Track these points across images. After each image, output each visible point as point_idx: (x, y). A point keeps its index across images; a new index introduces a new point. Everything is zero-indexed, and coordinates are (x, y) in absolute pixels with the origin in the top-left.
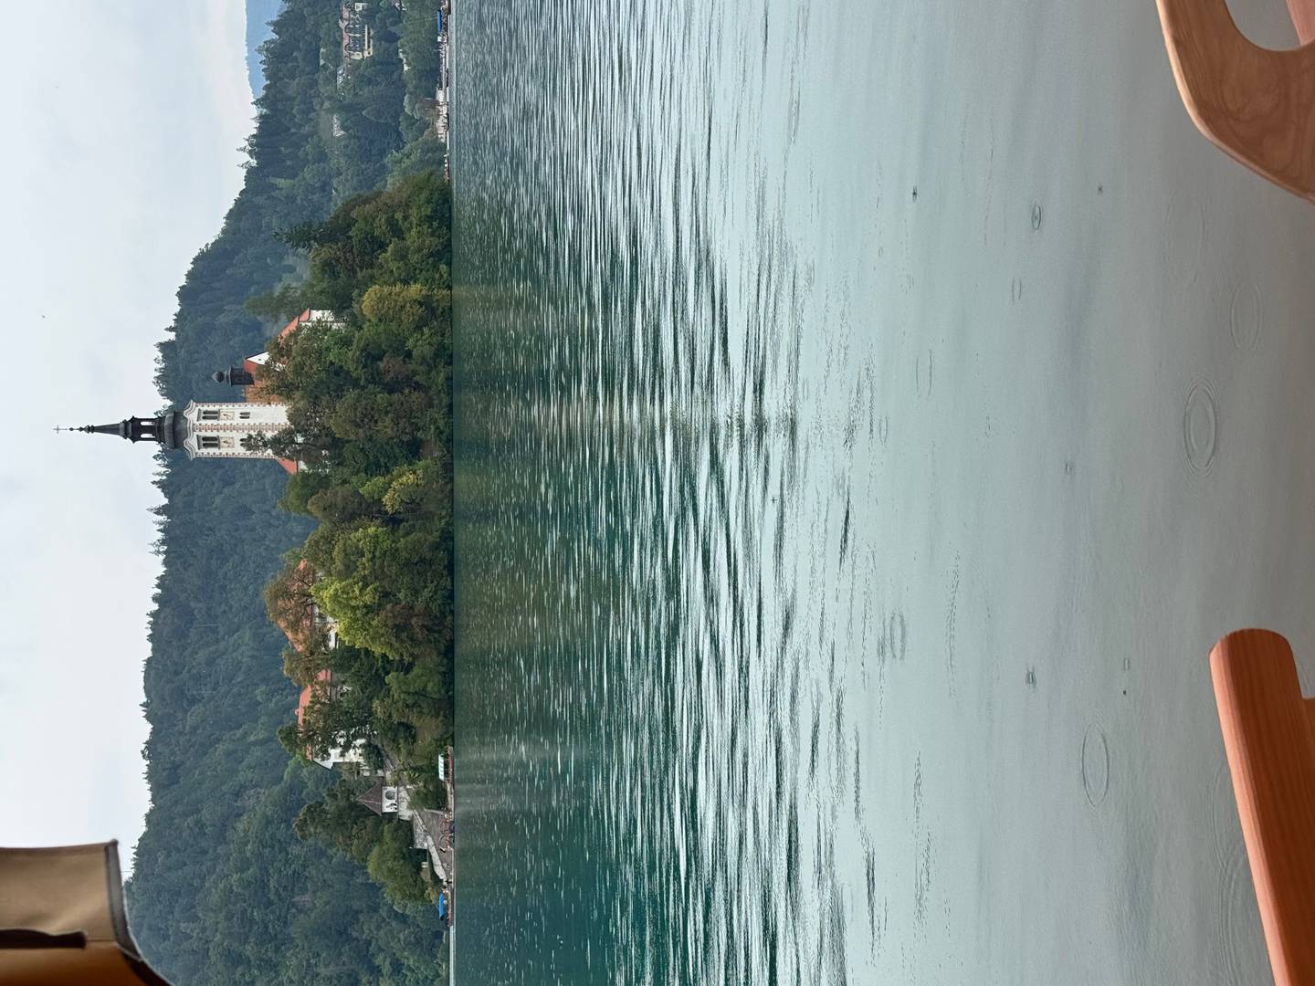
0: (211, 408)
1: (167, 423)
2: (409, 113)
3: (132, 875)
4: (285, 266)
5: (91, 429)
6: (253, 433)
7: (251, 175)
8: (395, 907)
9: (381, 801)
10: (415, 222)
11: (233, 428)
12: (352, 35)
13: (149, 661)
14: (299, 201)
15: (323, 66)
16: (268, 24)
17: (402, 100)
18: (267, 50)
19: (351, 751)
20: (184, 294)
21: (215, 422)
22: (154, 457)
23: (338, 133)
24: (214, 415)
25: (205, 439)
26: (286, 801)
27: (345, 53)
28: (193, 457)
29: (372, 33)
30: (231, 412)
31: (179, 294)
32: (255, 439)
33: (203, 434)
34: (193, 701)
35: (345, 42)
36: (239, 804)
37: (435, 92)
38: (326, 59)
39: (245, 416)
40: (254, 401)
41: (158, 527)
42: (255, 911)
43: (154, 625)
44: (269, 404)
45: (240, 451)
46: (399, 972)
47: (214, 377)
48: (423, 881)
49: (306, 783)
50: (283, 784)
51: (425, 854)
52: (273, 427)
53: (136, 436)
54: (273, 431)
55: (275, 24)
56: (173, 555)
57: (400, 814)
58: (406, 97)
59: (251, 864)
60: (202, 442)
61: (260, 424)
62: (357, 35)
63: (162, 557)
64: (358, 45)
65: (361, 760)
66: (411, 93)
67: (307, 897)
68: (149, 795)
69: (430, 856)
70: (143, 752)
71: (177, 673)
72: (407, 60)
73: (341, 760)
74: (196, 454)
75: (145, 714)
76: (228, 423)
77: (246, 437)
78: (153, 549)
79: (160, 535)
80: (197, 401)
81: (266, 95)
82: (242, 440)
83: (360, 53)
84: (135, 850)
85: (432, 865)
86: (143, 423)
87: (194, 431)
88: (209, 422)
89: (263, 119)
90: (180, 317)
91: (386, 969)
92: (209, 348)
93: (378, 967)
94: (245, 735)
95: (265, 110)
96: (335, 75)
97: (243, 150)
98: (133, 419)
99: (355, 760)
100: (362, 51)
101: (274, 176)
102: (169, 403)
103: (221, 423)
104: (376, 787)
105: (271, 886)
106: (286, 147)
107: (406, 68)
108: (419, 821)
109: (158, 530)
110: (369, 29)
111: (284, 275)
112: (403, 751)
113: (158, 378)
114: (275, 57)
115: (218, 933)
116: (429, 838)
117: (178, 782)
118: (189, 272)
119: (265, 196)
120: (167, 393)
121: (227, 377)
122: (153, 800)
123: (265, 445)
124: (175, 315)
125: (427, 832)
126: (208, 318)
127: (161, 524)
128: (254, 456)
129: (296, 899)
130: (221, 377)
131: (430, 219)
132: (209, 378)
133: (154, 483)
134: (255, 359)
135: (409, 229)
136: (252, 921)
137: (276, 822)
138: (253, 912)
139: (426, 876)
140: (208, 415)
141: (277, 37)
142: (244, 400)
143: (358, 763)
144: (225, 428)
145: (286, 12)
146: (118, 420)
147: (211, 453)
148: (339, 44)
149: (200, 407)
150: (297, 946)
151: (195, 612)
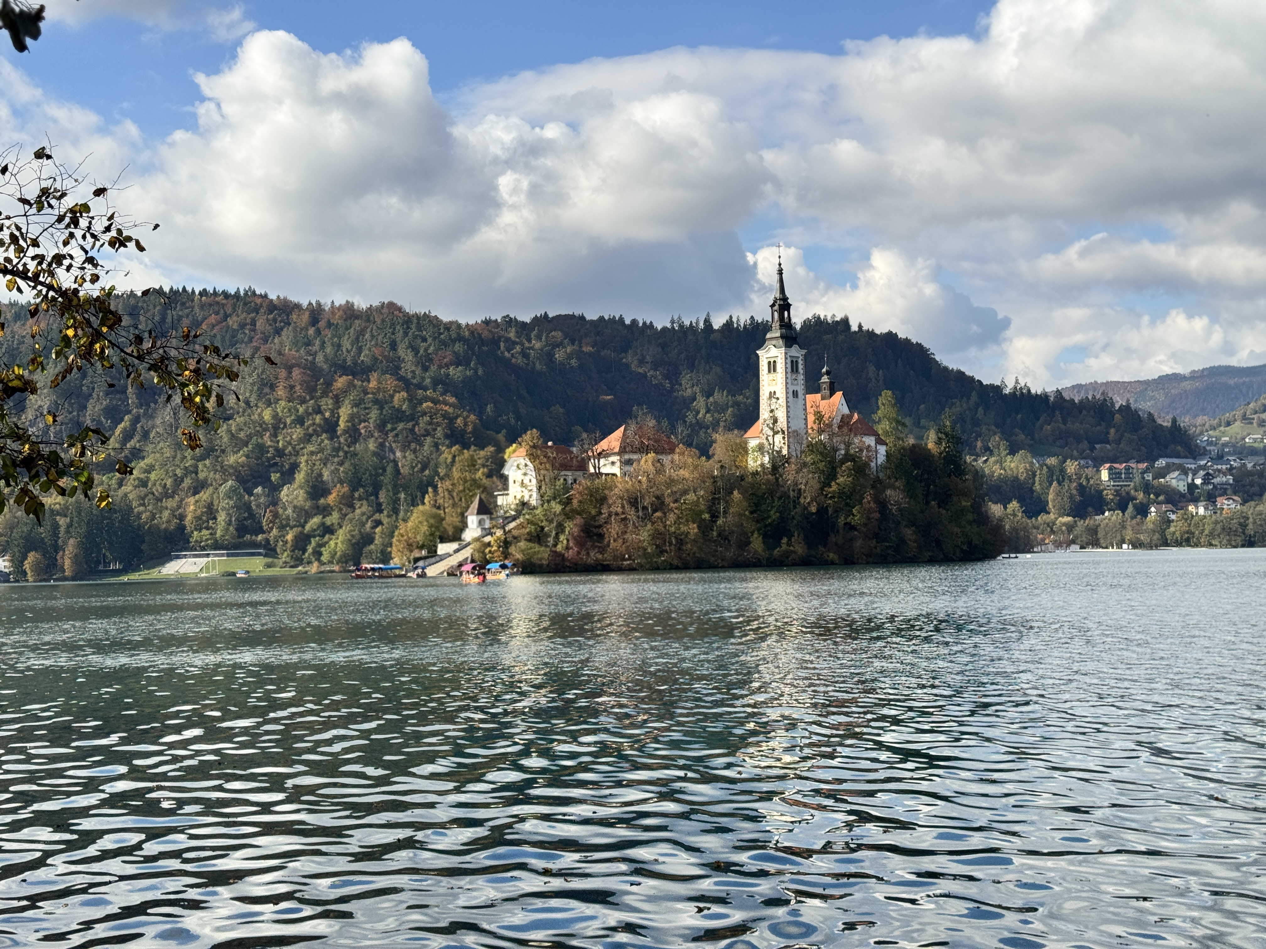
0: (801, 367)
1: (788, 332)
2: (1058, 521)
5: (780, 272)
6: (780, 401)
7: (997, 390)
8: (380, 526)
9: (477, 515)
10: (965, 530)
11: (784, 384)
12: (1124, 471)
15: (1094, 448)
16: (1128, 400)
17: (1068, 515)
18: (1105, 400)
19: (518, 488)
20: (891, 337)
21: (789, 370)
22: (752, 317)
24: (794, 369)
25: (775, 362)
27: (1107, 466)
28: (758, 352)
29: (1126, 487)
30: (798, 383)
32: (776, 402)
33: (779, 361)
35: (1117, 466)
37: (1078, 543)
38: (1101, 450)
39: (795, 394)
40: (807, 401)
41: (694, 321)
43: (612, 320)
44: (806, 414)
45: (765, 391)
46: (327, 531)
51: (434, 552)
52: (786, 417)
53: (776, 308)
54: (783, 417)
55: (1128, 406)
56: (671, 334)
57: (466, 530)
58: (1070, 519)
60: (772, 361)
61: (789, 407)
64: (1115, 476)
65: (511, 497)
66: (1075, 521)
69: (432, 557)
71: (573, 341)
72: (1104, 517)
73: (511, 481)
74: (761, 355)
76: (789, 381)
77: (777, 395)
79: (687, 323)
81: (1065, 400)
82: (775, 392)
83: (1107, 478)
85: (425, 558)
86: (786, 312)
87: (781, 353)
88: (789, 366)
89: (1045, 397)
90: (871, 334)
93: (331, 514)
95: (1052, 399)
96: (1086, 456)
98: (789, 305)
99: (511, 492)
100: (1110, 479)
101: (996, 409)
103: (788, 375)
104: (488, 509)
105: (400, 424)
106: (1022, 419)
108: (461, 545)
109: (691, 322)
110: (1129, 484)
113: (819, 318)
114: (1099, 407)
119: (978, 401)
120: (806, 324)
122: (468, 326)
123: (772, 411)
124: (873, 330)
126: (871, 357)
127: (697, 323)
128: (762, 402)
130: (827, 373)
133: (731, 317)
135: (960, 526)
137: (452, 426)
138: (378, 410)
140: (794, 364)
141: (1117, 408)
143: (508, 495)
144: (784, 378)
145: (1139, 415)
147: (763, 367)
148: (1114, 460)
149: (801, 358)
151: (623, 354)
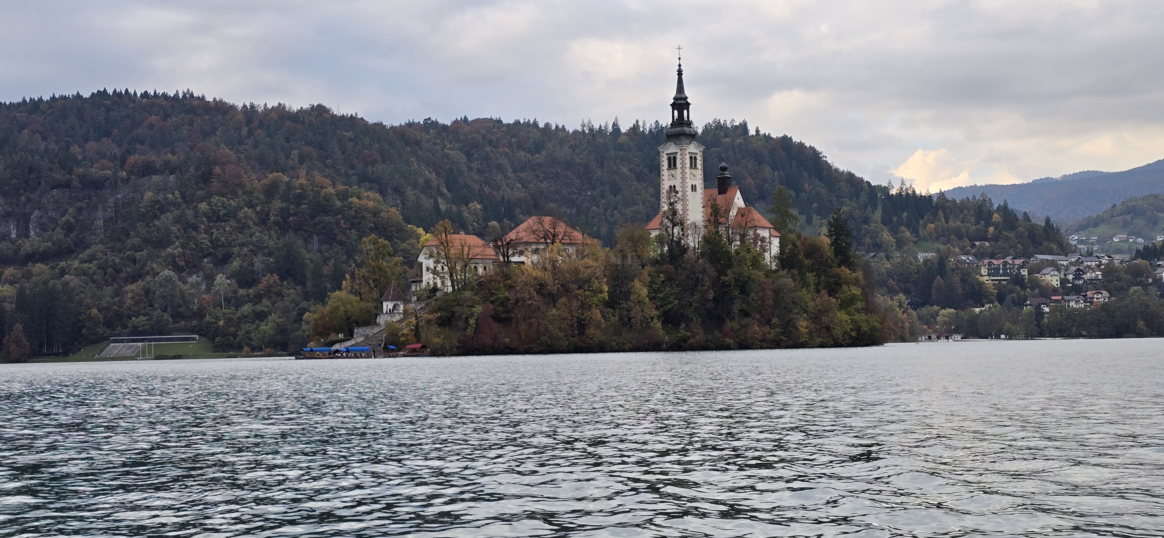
0: (699, 163)
1: (686, 129)
2: (941, 313)
3: (335, 113)
4: (812, 217)
5: (680, 73)
6: (680, 195)
7: (884, 190)
8: (307, 313)
9: (392, 300)
10: (854, 317)
11: (683, 179)
12: (1001, 267)
13: (499, 121)
14: (864, 226)
15: (974, 244)
16: (1005, 201)
17: (950, 307)
18: (984, 200)
19: (431, 276)
20: (786, 141)
21: (688, 165)
22: (657, 121)
23: (921, 256)
24: (693, 164)
25: (675, 158)
26: (392, 226)
27: (986, 261)
28: (661, 149)
29: (1004, 283)
30: (697, 177)
31: (785, 137)
32: (675, 196)
33: (679, 157)
34: (468, 154)
35: (995, 262)
36: (389, 191)
37: (959, 333)
38: (981, 246)
39: (694, 188)
40: (705, 195)
41: (603, 125)
42: (307, 206)
43: (527, 124)
44: (704, 207)
45: (666, 185)
46: (256, 318)
47: (723, 164)
48: (329, 335)
49: (405, 242)
50: (404, 224)
51: (350, 335)
52: (685, 210)
53: (676, 107)
54: (682, 210)
55: (1005, 207)
56: (582, 137)
57: (382, 315)
58: (952, 310)
59: (342, 202)
60: (672, 157)
61: (688, 200)
62: (1001, 271)
63: (580, 129)
64: (993, 272)
65: (424, 284)
66: (957, 313)
67: (316, 246)
68: (396, 124)
69: (348, 340)
70: (429, 118)
71: (490, 142)
72: (984, 311)
73: (424, 268)
74: (663, 152)
75: (459, 119)
76: (688, 175)
77: (677, 189)
78: (586, 122)
79: (596, 127)
80: (704, 152)
81: (947, 201)
82: (674, 186)
83: (986, 274)
84: (354, 115)
85: (341, 341)
86: (685, 112)
87: (681, 150)
88: (688, 161)
89: (928, 199)
90: (767, 138)
91: (259, 308)
92: (744, 160)
93: (261, 302)
94: (441, 194)
95: (935, 199)
96: (967, 254)
97: (903, 183)
98: (688, 104)
99: (424, 279)
100: (989, 275)
101: (883, 208)
102: (700, 131)
103: (688, 170)
104: (402, 295)
105: (326, 218)
106: (907, 217)
107: (977, 310)
108: (376, 330)
109: (600, 126)
110: (1006, 280)
111: (804, 217)
112: (430, 317)
113: (719, 123)
114: (979, 207)
115: (289, 179)
116: (362, 339)
117: (406, 146)
118: (803, 144)
119: (866, 200)
120: (707, 129)
121: (724, 174)
122: (392, 127)
123: (671, 204)
124: (769, 134)
125: (367, 337)
126: (768, 159)
127: (606, 127)
128: (662, 195)
129: (315, 237)
130: (724, 169)
131: (858, 329)
132: (722, 160)
133: (637, 121)
134: (738, 194)
135: (849, 314)
136: (299, 205)
137: (375, 219)
138: (306, 204)
139: (333, 337)
140: (693, 160)
141: (995, 209)
142: (706, 187)
143: (421, 281)
144: (683, 173)
145: (1015, 215)
146: (687, 92)
147: (663, 163)
148: (993, 256)
149: (699, 154)
150: (278, 239)
151: (537, 155)
